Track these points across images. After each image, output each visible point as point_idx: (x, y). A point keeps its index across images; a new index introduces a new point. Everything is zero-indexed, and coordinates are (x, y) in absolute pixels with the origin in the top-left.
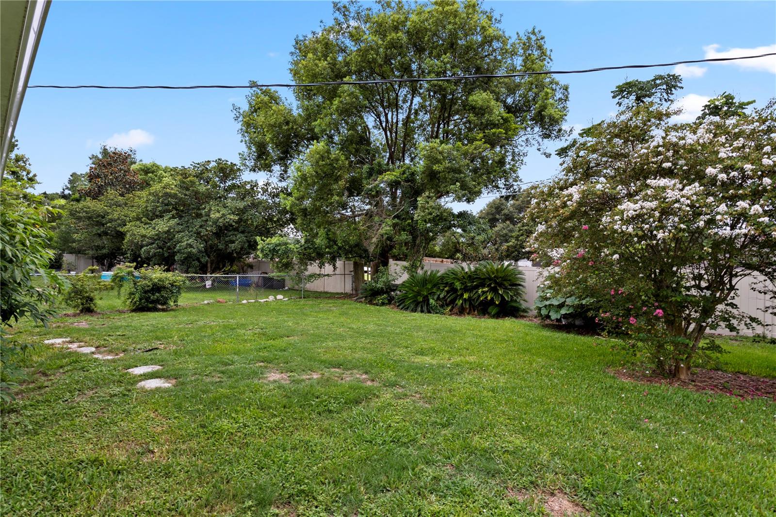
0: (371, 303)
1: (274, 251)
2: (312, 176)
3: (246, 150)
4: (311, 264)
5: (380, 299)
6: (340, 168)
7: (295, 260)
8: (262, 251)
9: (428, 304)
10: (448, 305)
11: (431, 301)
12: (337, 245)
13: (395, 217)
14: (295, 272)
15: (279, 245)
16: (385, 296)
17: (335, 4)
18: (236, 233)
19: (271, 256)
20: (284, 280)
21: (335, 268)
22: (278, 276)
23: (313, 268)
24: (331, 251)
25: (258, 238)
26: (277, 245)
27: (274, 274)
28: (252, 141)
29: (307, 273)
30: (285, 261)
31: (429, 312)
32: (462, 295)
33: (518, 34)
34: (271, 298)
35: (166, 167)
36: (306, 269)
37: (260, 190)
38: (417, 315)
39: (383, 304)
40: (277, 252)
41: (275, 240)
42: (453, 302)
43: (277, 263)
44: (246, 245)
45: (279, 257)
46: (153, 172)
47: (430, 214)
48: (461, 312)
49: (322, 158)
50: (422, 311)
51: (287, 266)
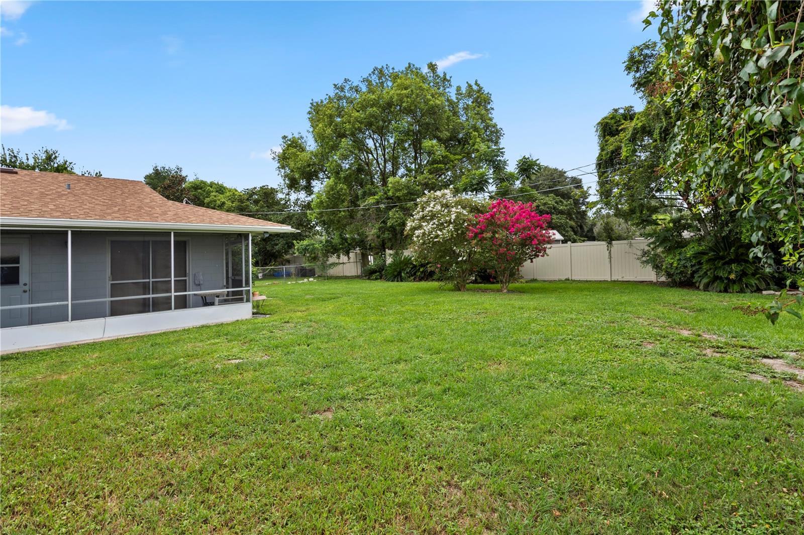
0: (369, 279)
1: (305, 250)
2: (326, 201)
3: (283, 182)
4: (331, 256)
5: (374, 277)
6: (344, 194)
7: (320, 255)
8: (298, 250)
9: (401, 276)
10: (412, 276)
11: (403, 274)
12: (347, 242)
13: (382, 222)
14: (320, 263)
15: (309, 245)
16: (378, 274)
17: (335, 85)
18: (278, 238)
19: (303, 253)
20: (314, 269)
21: (349, 258)
22: (309, 266)
23: (333, 259)
24: (344, 246)
25: (295, 242)
26: (307, 246)
27: (306, 265)
28: (286, 176)
29: (328, 263)
30: (313, 255)
31: (402, 281)
32: (419, 269)
33: (467, 82)
34: (306, 280)
35: (211, 183)
36: (327, 260)
37: (292, 204)
38: (396, 283)
39: (376, 279)
40: (308, 250)
41: (305, 242)
42: (415, 274)
43: (308, 257)
44: (286, 246)
45: (309, 253)
46: (201, 189)
47: (397, 221)
48: (421, 279)
49: (332, 189)
50: (398, 281)
51: (315, 259)
